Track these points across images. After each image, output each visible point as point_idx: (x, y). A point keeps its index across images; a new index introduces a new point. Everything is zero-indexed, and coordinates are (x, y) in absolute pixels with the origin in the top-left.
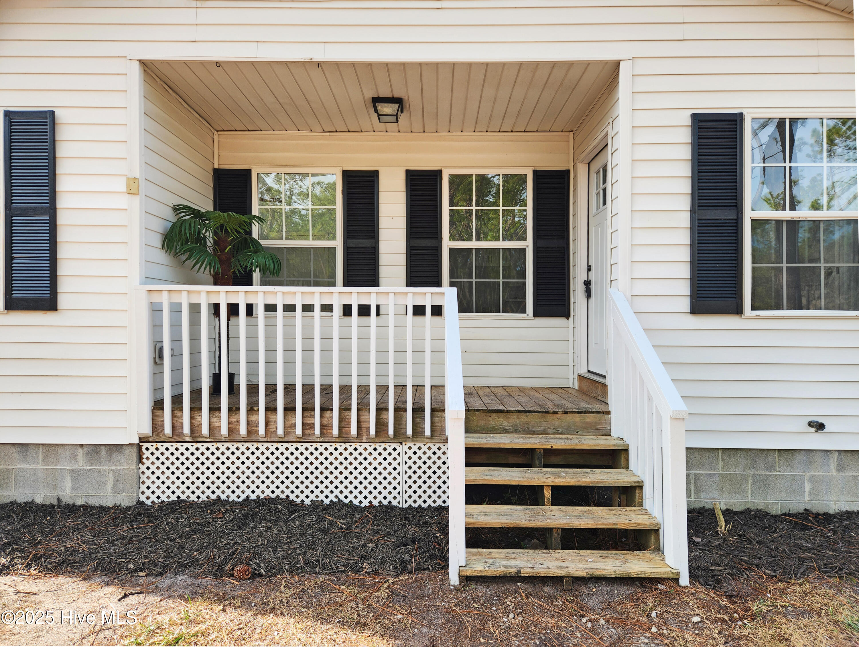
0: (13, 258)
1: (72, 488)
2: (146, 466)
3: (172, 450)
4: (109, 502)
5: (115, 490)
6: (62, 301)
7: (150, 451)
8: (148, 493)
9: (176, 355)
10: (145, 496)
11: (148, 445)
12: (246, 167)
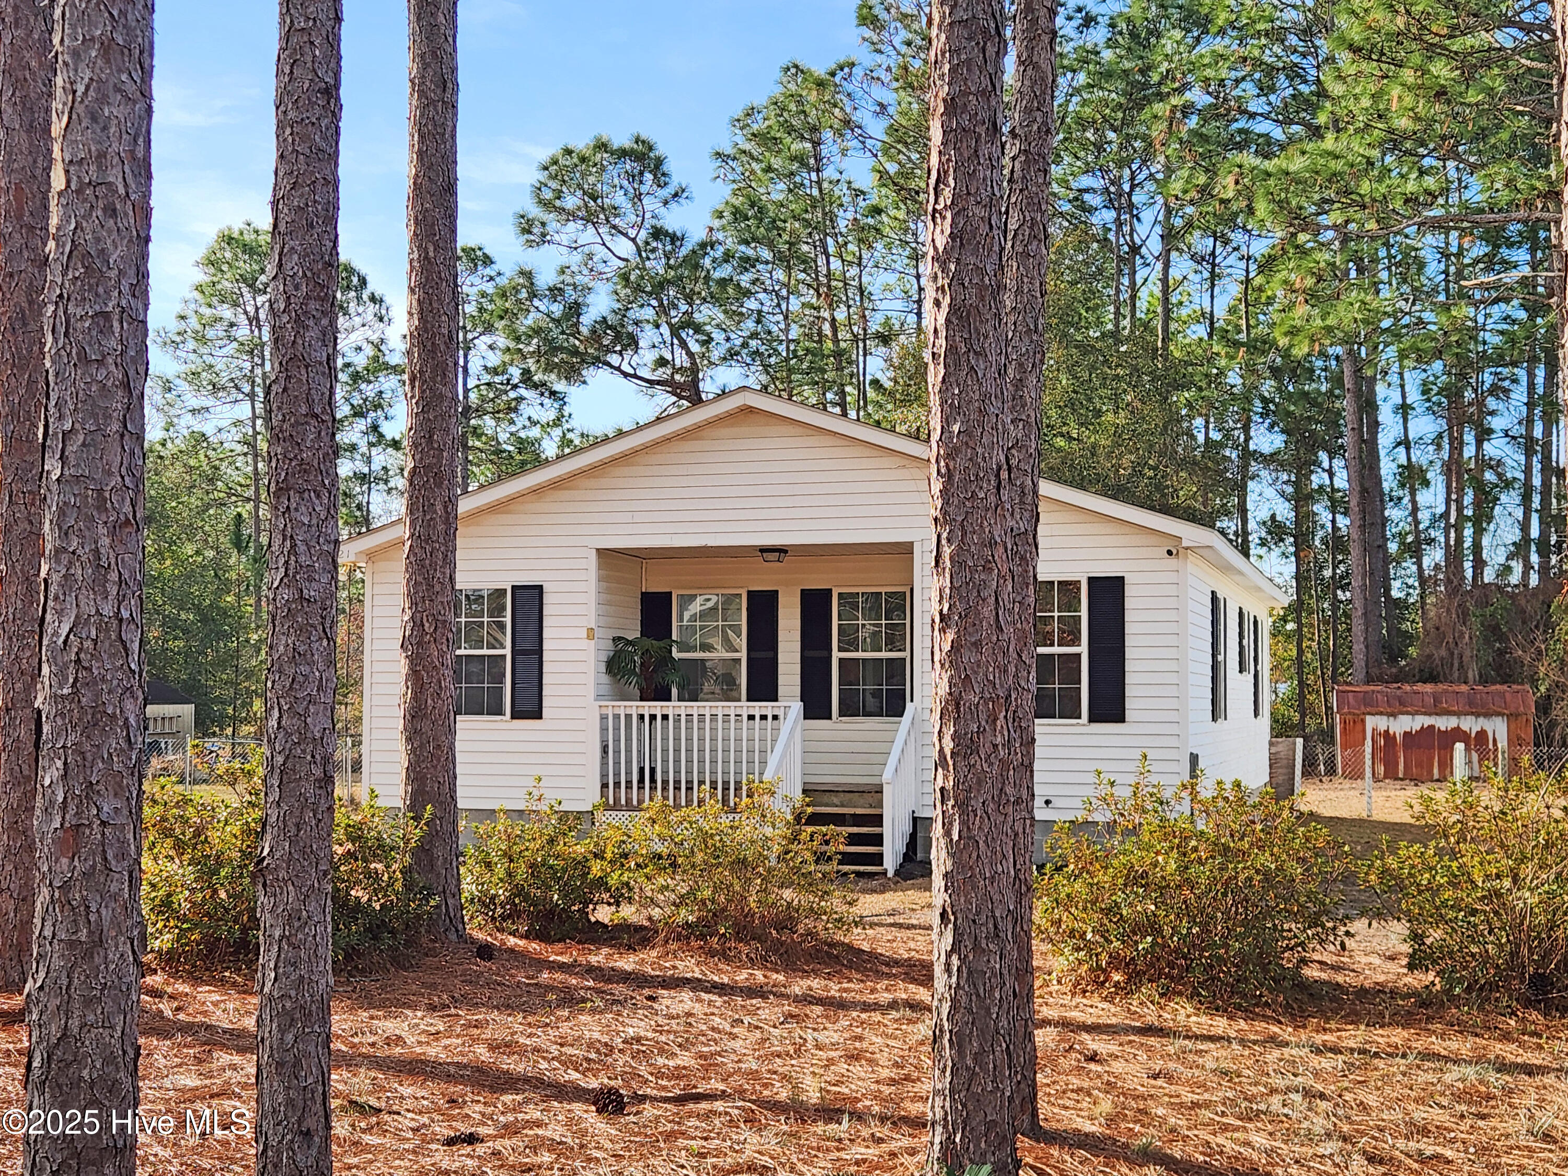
0: (515, 684)
6: (545, 712)
9: (617, 752)
12: (668, 590)
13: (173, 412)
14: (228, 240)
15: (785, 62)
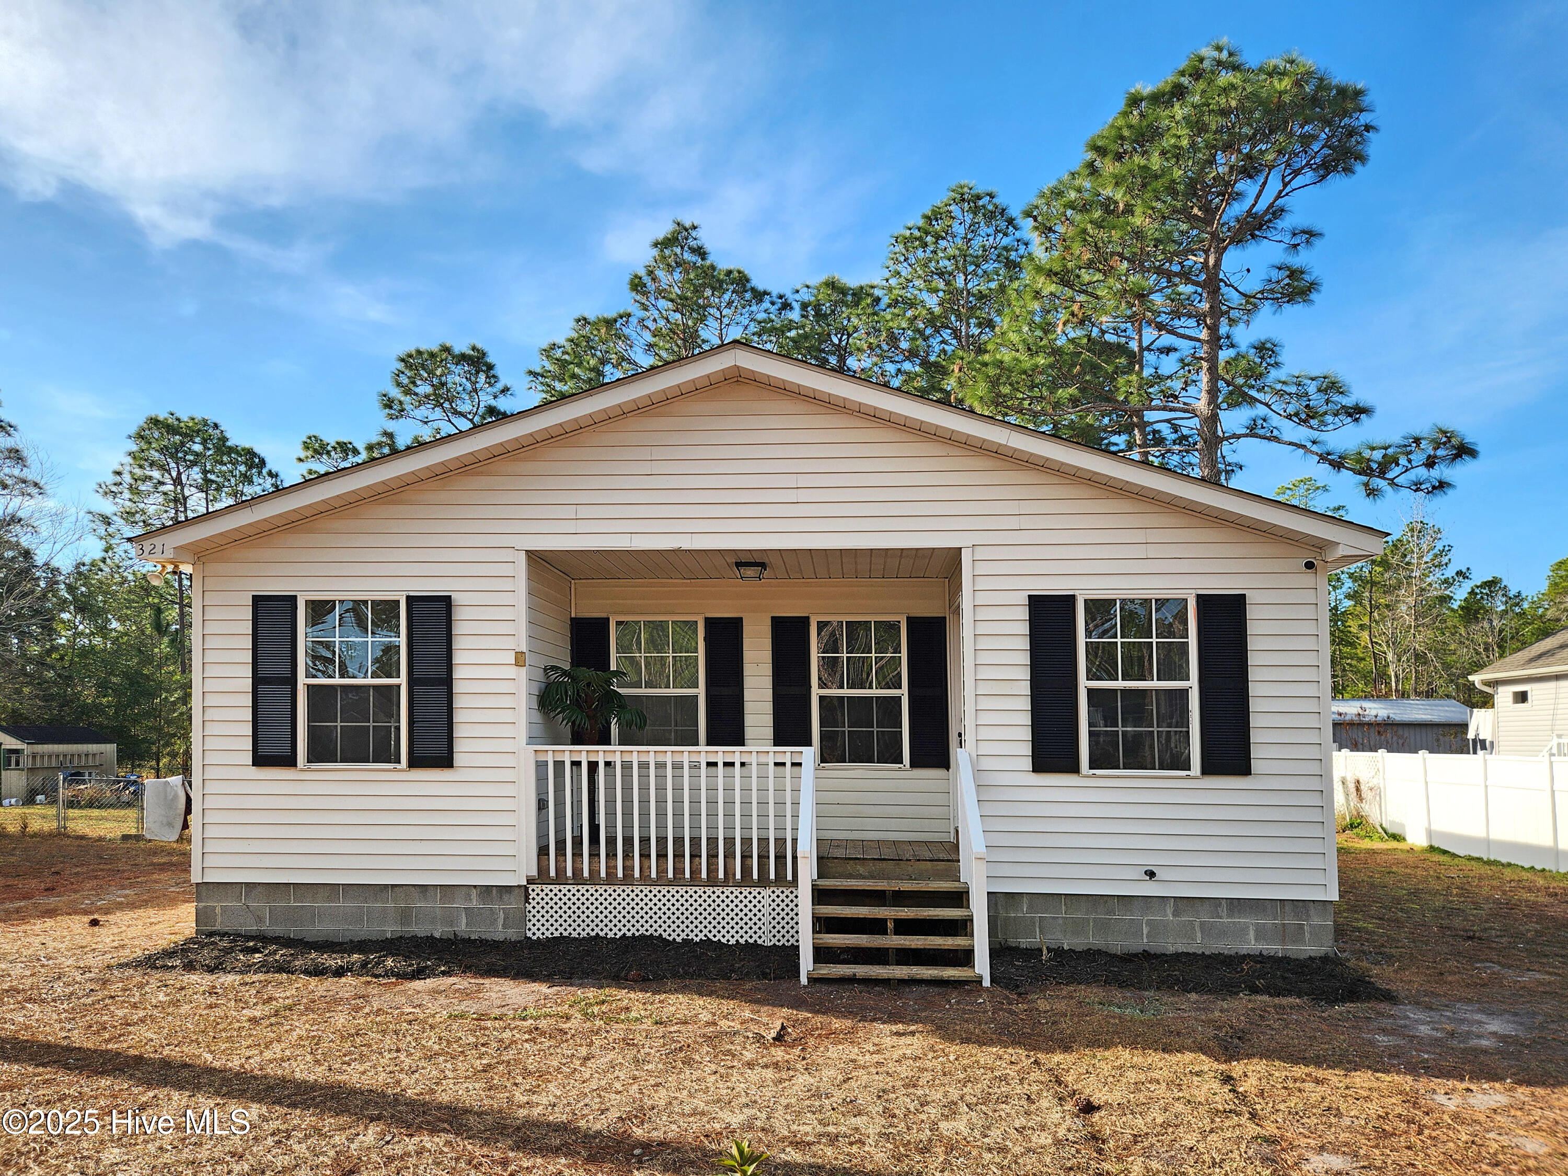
0: (414, 723)
1: (467, 924)
2: (532, 905)
3: (555, 891)
4: (501, 938)
5: (504, 926)
6: (458, 759)
7: (536, 893)
8: (534, 929)
10: (531, 932)
11: (534, 887)
12: (604, 615)
13: (113, 541)
14: (155, 422)
15: (577, 316)
